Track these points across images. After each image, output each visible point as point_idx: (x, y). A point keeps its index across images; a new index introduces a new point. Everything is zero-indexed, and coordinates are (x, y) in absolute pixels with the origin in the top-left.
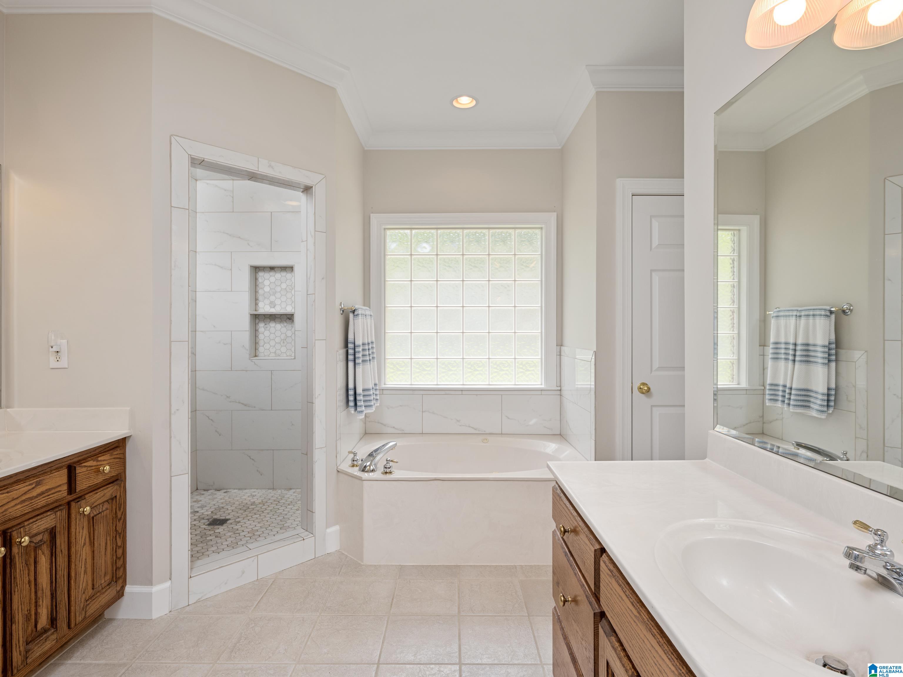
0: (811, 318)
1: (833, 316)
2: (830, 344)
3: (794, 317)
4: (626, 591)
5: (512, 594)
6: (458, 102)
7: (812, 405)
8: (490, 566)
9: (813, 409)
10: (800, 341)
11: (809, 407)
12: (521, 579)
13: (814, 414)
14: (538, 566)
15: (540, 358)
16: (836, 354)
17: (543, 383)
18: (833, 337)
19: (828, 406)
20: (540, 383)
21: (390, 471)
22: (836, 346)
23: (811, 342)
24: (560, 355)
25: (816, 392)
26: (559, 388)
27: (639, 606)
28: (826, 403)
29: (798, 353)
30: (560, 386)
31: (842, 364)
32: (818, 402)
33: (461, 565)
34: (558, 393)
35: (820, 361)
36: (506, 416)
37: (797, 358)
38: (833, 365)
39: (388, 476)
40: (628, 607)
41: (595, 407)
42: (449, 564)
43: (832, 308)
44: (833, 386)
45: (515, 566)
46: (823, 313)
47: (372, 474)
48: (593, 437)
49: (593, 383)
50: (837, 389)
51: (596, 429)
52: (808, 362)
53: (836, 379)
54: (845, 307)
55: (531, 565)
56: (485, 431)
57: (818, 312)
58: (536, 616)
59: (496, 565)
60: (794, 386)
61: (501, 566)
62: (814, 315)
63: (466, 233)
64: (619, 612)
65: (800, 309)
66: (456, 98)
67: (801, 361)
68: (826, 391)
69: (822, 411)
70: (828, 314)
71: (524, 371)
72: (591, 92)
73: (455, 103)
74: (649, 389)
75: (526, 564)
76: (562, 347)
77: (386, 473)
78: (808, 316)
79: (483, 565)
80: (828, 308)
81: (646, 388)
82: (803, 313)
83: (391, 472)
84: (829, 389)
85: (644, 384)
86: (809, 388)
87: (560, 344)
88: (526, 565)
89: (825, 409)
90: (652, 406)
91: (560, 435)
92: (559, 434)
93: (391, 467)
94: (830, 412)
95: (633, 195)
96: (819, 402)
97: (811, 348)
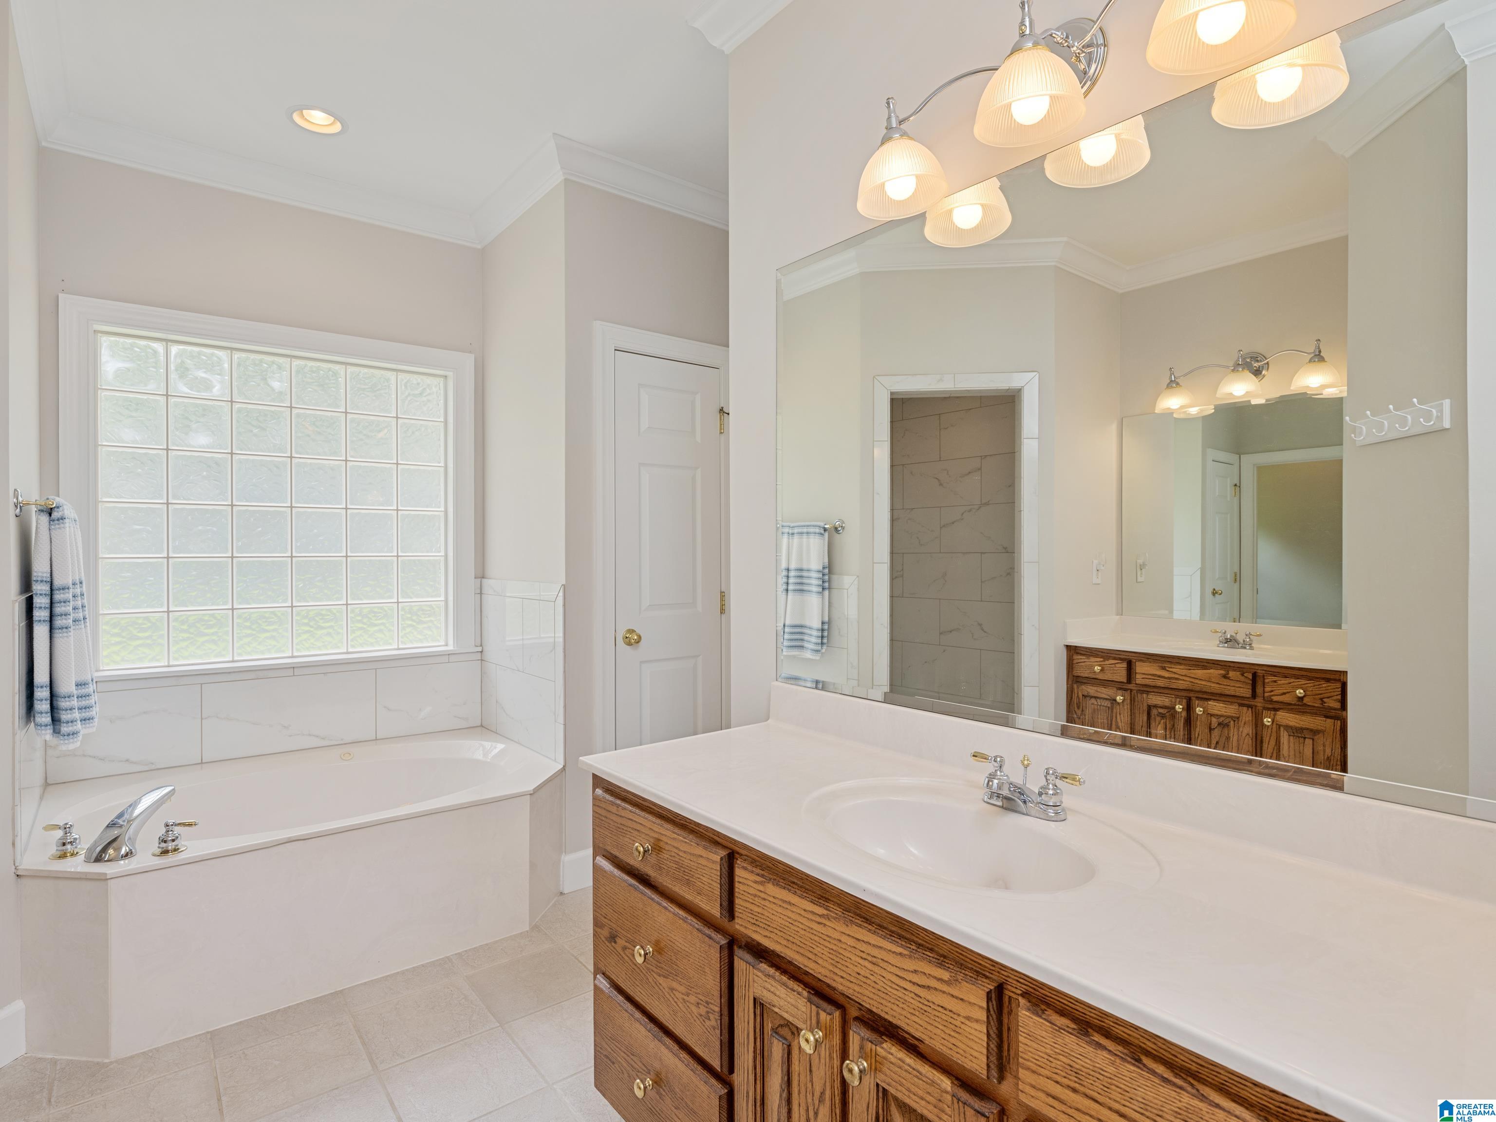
0: (805, 536)
1: (826, 534)
2: (824, 568)
3: (786, 534)
4: (795, 892)
5: (460, 1004)
6: (302, 116)
7: (806, 645)
8: (403, 973)
9: (808, 649)
10: (793, 566)
11: (802, 647)
12: (465, 974)
13: (808, 655)
14: (487, 944)
15: (443, 599)
16: (829, 581)
17: (451, 642)
18: (826, 560)
19: (822, 644)
20: (443, 644)
21: (177, 845)
22: (829, 571)
23: (805, 567)
24: (481, 593)
25: (810, 628)
26: (480, 649)
27: (823, 902)
28: (820, 641)
29: (791, 580)
30: (481, 645)
31: (834, 591)
32: (812, 638)
33: (345, 989)
34: (478, 656)
35: (815, 589)
36: (385, 707)
37: (791, 587)
38: (826, 592)
39: (170, 859)
40: (805, 910)
41: (565, 672)
42: (320, 995)
43: (826, 525)
44: (826, 619)
45: (448, 958)
46: (817, 530)
47: (127, 861)
48: (561, 719)
49: (560, 634)
50: (829, 623)
51: (565, 706)
52: (802, 591)
53: (829, 610)
54: (837, 524)
55: (475, 948)
56: (342, 740)
57: (812, 530)
58: (513, 1021)
59: (413, 967)
60: (787, 623)
61: (423, 966)
62: (808, 533)
63: (296, 365)
64: (783, 922)
65: (792, 525)
66: (301, 109)
67: (795, 590)
68: (820, 626)
69: (817, 651)
70: (823, 532)
71: (414, 624)
72: (557, 177)
73: (296, 117)
74: (640, 637)
75: (465, 949)
76: (484, 581)
77: (165, 852)
78: (802, 533)
79: (389, 975)
80: (822, 524)
81: (636, 637)
82: (796, 530)
83: (178, 849)
84: (823, 623)
85: (631, 631)
86: (803, 623)
87: (481, 575)
88: (466, 951)
89: (819, 648)
90: (641, 662)
91: (482, 726)
92: (480, 724)
93: (177, 837)
94: (824, 651)
95: (615, 350)
96: (814, 640)
97: (805, 574)
